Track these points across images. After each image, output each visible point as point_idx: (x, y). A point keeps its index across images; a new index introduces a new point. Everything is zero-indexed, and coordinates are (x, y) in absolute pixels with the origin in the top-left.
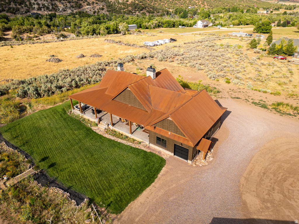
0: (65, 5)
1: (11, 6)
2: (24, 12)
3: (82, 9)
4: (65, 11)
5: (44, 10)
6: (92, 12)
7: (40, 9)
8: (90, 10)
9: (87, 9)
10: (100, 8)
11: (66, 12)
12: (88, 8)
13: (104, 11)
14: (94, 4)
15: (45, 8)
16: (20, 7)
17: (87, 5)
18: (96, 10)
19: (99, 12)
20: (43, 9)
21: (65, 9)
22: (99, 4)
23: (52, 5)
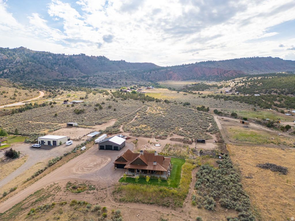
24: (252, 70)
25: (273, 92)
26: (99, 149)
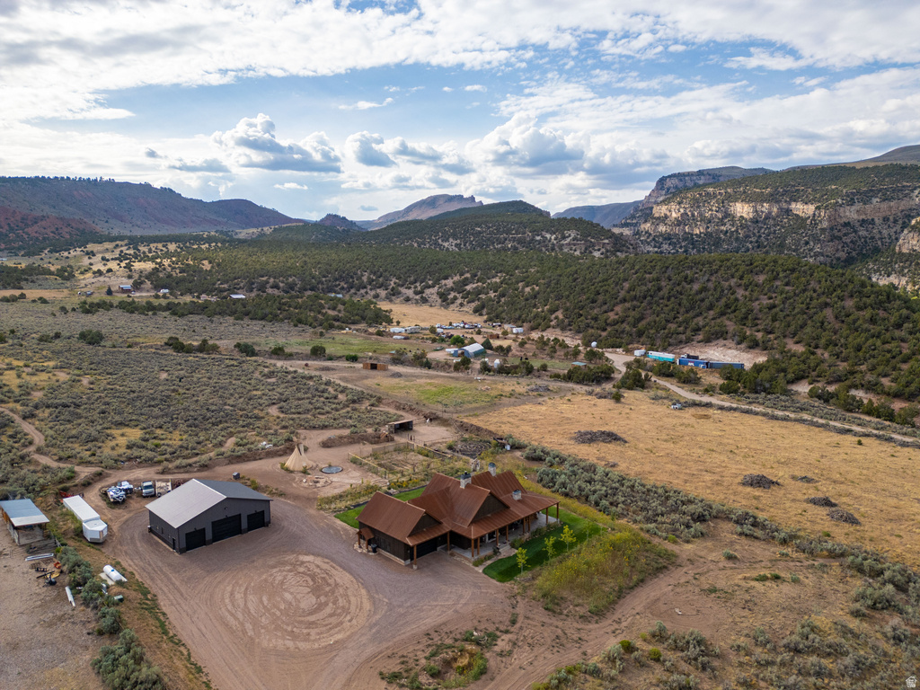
24: (107, 222)
25: (268, 286)
26: (182, 551)
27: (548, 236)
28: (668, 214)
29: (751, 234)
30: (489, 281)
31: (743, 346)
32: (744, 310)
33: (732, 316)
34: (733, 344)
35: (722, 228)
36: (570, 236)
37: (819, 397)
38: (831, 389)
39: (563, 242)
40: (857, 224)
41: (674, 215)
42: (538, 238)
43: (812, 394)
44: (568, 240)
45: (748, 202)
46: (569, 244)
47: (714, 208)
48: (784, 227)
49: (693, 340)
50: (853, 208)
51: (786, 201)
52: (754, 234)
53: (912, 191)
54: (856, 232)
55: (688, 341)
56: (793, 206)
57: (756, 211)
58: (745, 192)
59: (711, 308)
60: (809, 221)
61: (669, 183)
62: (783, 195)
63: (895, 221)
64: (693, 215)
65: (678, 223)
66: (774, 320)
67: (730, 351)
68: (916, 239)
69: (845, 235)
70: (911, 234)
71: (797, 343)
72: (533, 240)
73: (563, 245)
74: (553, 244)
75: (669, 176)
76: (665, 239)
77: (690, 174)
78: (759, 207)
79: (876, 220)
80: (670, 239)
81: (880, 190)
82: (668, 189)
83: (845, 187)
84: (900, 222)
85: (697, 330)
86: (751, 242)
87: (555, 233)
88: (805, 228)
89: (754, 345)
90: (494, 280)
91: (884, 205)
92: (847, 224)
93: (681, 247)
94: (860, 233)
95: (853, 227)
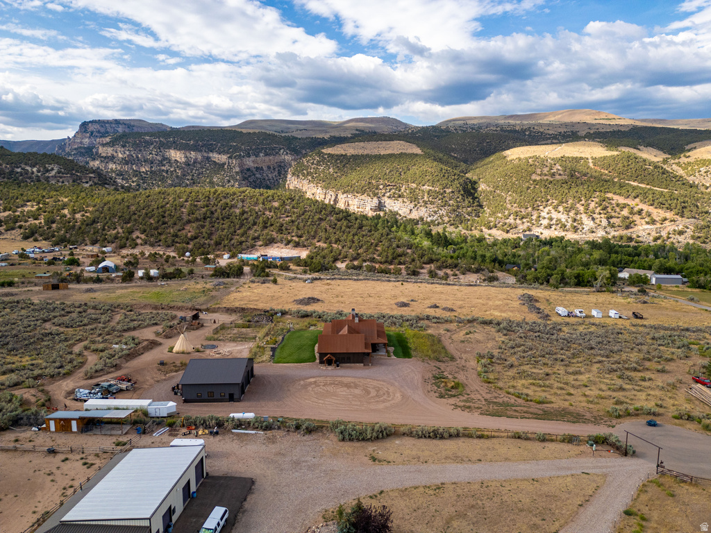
0: (598, 222)
1: (507, 221)
2: (521, 231)
3: (631, 230)
4: (593, 232)
5: (555, 229)
6: (651, 238)
7: (549, 226)
8: (649, 234)
9: (641, 232)
10: (675, 230)
11: (593, 234)
12: (644, 230)
13: (683, 237)
14: (667, 222)
15: (559, 225)
16: (518, 221)
17: (647, 223)
18: (664, 234)
19: (669, 238)
20: (554, 227)
21: (594, 230)
22: (678, 222)
23: (575, 220)
26: (239, 400)
27: (29, 168)
28: (115, 154)
29: (186, 173)
30: (19, 209)
31: (289, 246)
32: (278, 225)
33: (272, 228)
34: (282, 246)
35: (163, 168)
36: (52, 169)
37: (352, 268)
38: (356, 263)
39: (47, 174)
40: (254, 170)
41: (120, 155)
42: (19, 170)
43: (347, 267)
44: (53, 173)
45: (179, 150)
46: (55, 177)
47: (153, 153)
48: (208, 170)
49: (255, 246)
50: (251, 159)
51: (205, 151)
52: (188, 173)
53: (280, 150)
54: (254, 175)
55: (253, 246)
56: (211, 155)
57: (187, 157)
58: (174, 142)
59: (255, 224)
60: (226, 167)
61: (91, 128)
62: (202, 146)
63: (274, 169)
64: (137, 157)
65: (126, 162)
66: (298, 229)
67: (283, 250)
68: (296, 181)
69: (250, 176)
70: (293, 178)
71: (318, 241)
72: (12, 172)
73: (49, 177)
74: (38, 176)
75: (90, 122)
76: (118, 175)
77: (108, 122)
78: (188, 154)
79: (264, 167)
80: (122, 175)
81: (262, 149)
82: (92, 133)
83: (242, 144)
84: (277, 170)
85: (256, 239)
86: (188, 180)
87: (34, 166)
88: (225, 171)
89: (297, 245)
90: (26, 209)
91: (267, 158)
92: (248, 170)
93: (133, 182)
94: (257, 176)
95: (252, 172)
